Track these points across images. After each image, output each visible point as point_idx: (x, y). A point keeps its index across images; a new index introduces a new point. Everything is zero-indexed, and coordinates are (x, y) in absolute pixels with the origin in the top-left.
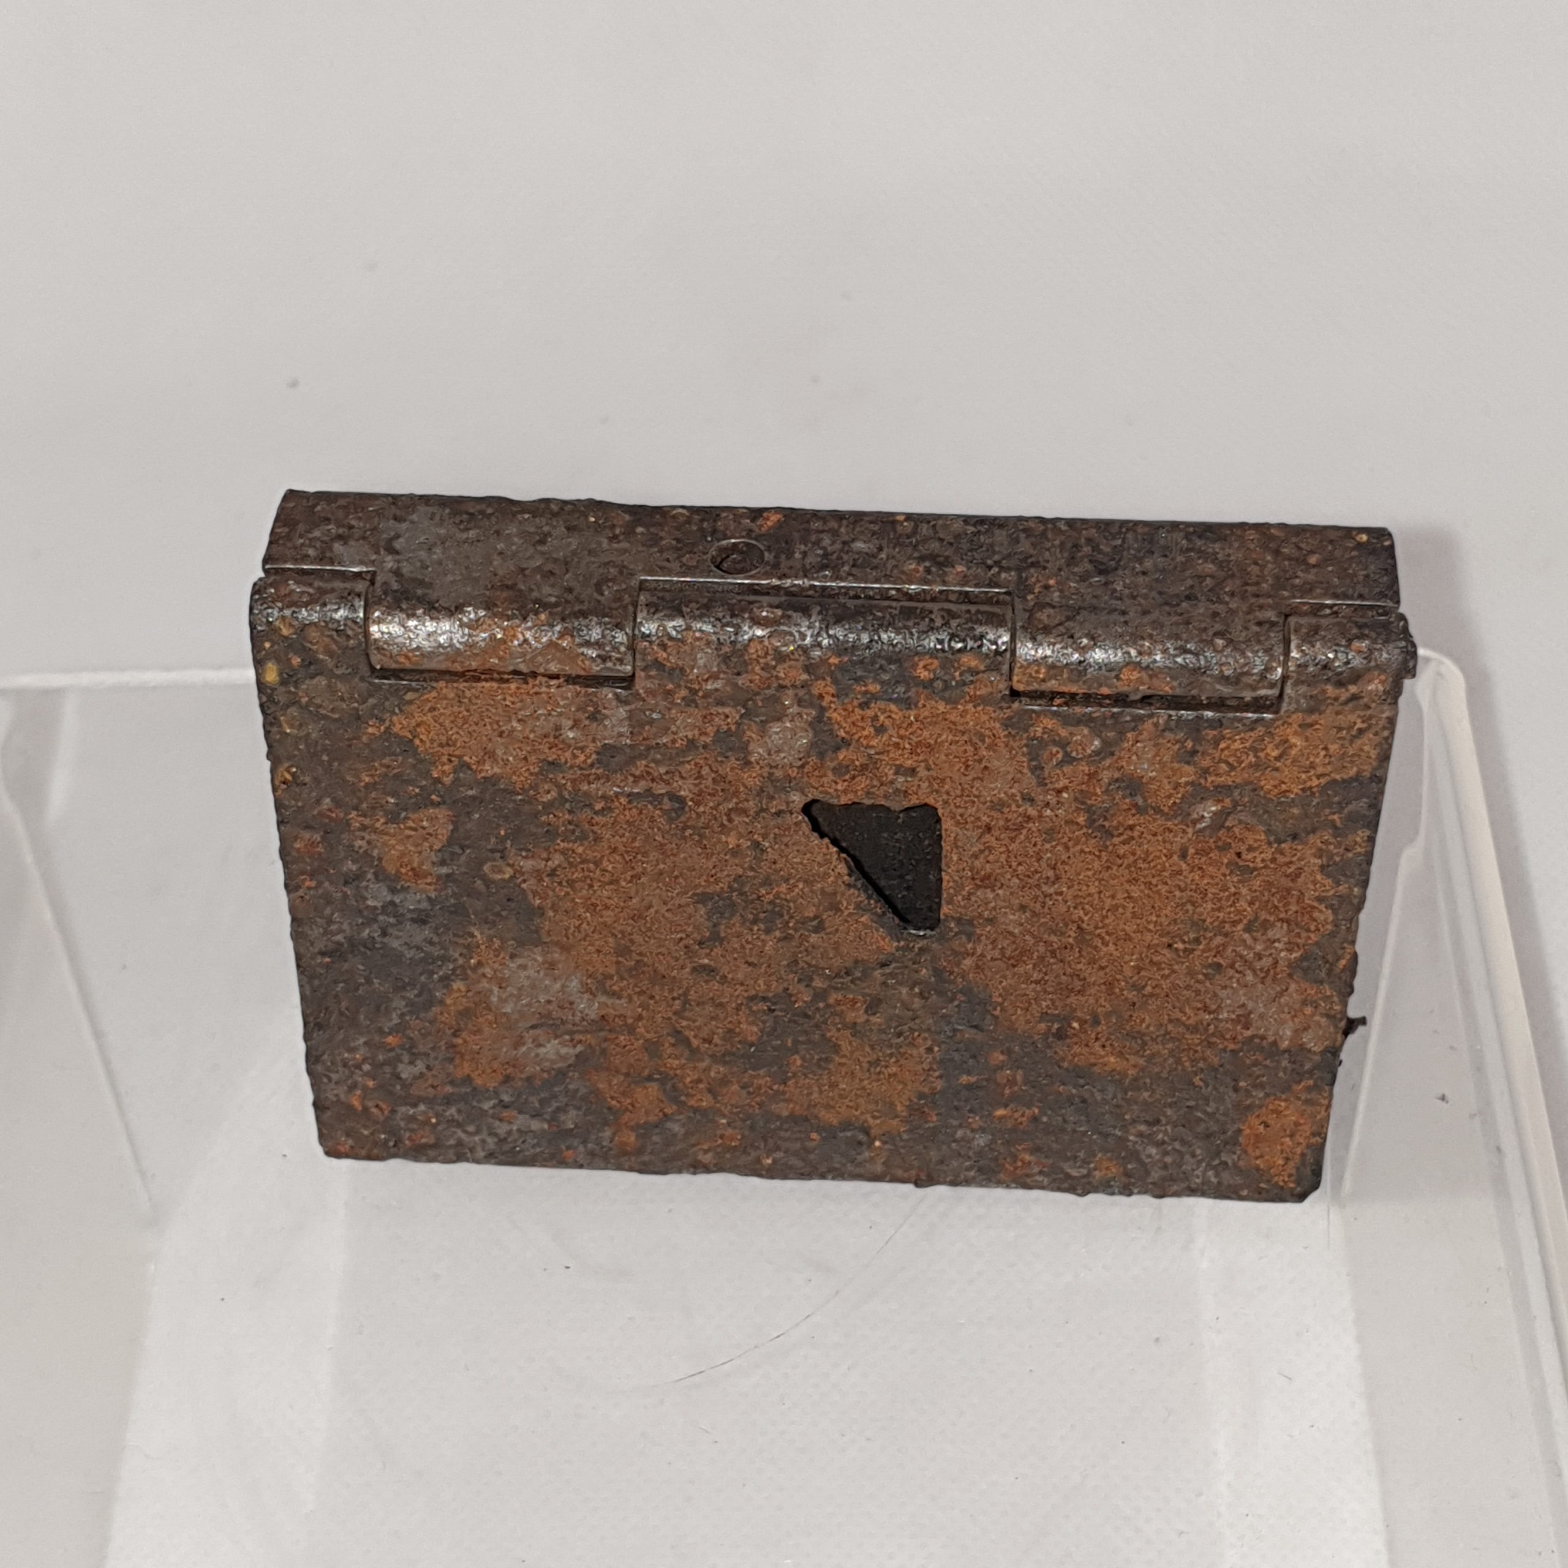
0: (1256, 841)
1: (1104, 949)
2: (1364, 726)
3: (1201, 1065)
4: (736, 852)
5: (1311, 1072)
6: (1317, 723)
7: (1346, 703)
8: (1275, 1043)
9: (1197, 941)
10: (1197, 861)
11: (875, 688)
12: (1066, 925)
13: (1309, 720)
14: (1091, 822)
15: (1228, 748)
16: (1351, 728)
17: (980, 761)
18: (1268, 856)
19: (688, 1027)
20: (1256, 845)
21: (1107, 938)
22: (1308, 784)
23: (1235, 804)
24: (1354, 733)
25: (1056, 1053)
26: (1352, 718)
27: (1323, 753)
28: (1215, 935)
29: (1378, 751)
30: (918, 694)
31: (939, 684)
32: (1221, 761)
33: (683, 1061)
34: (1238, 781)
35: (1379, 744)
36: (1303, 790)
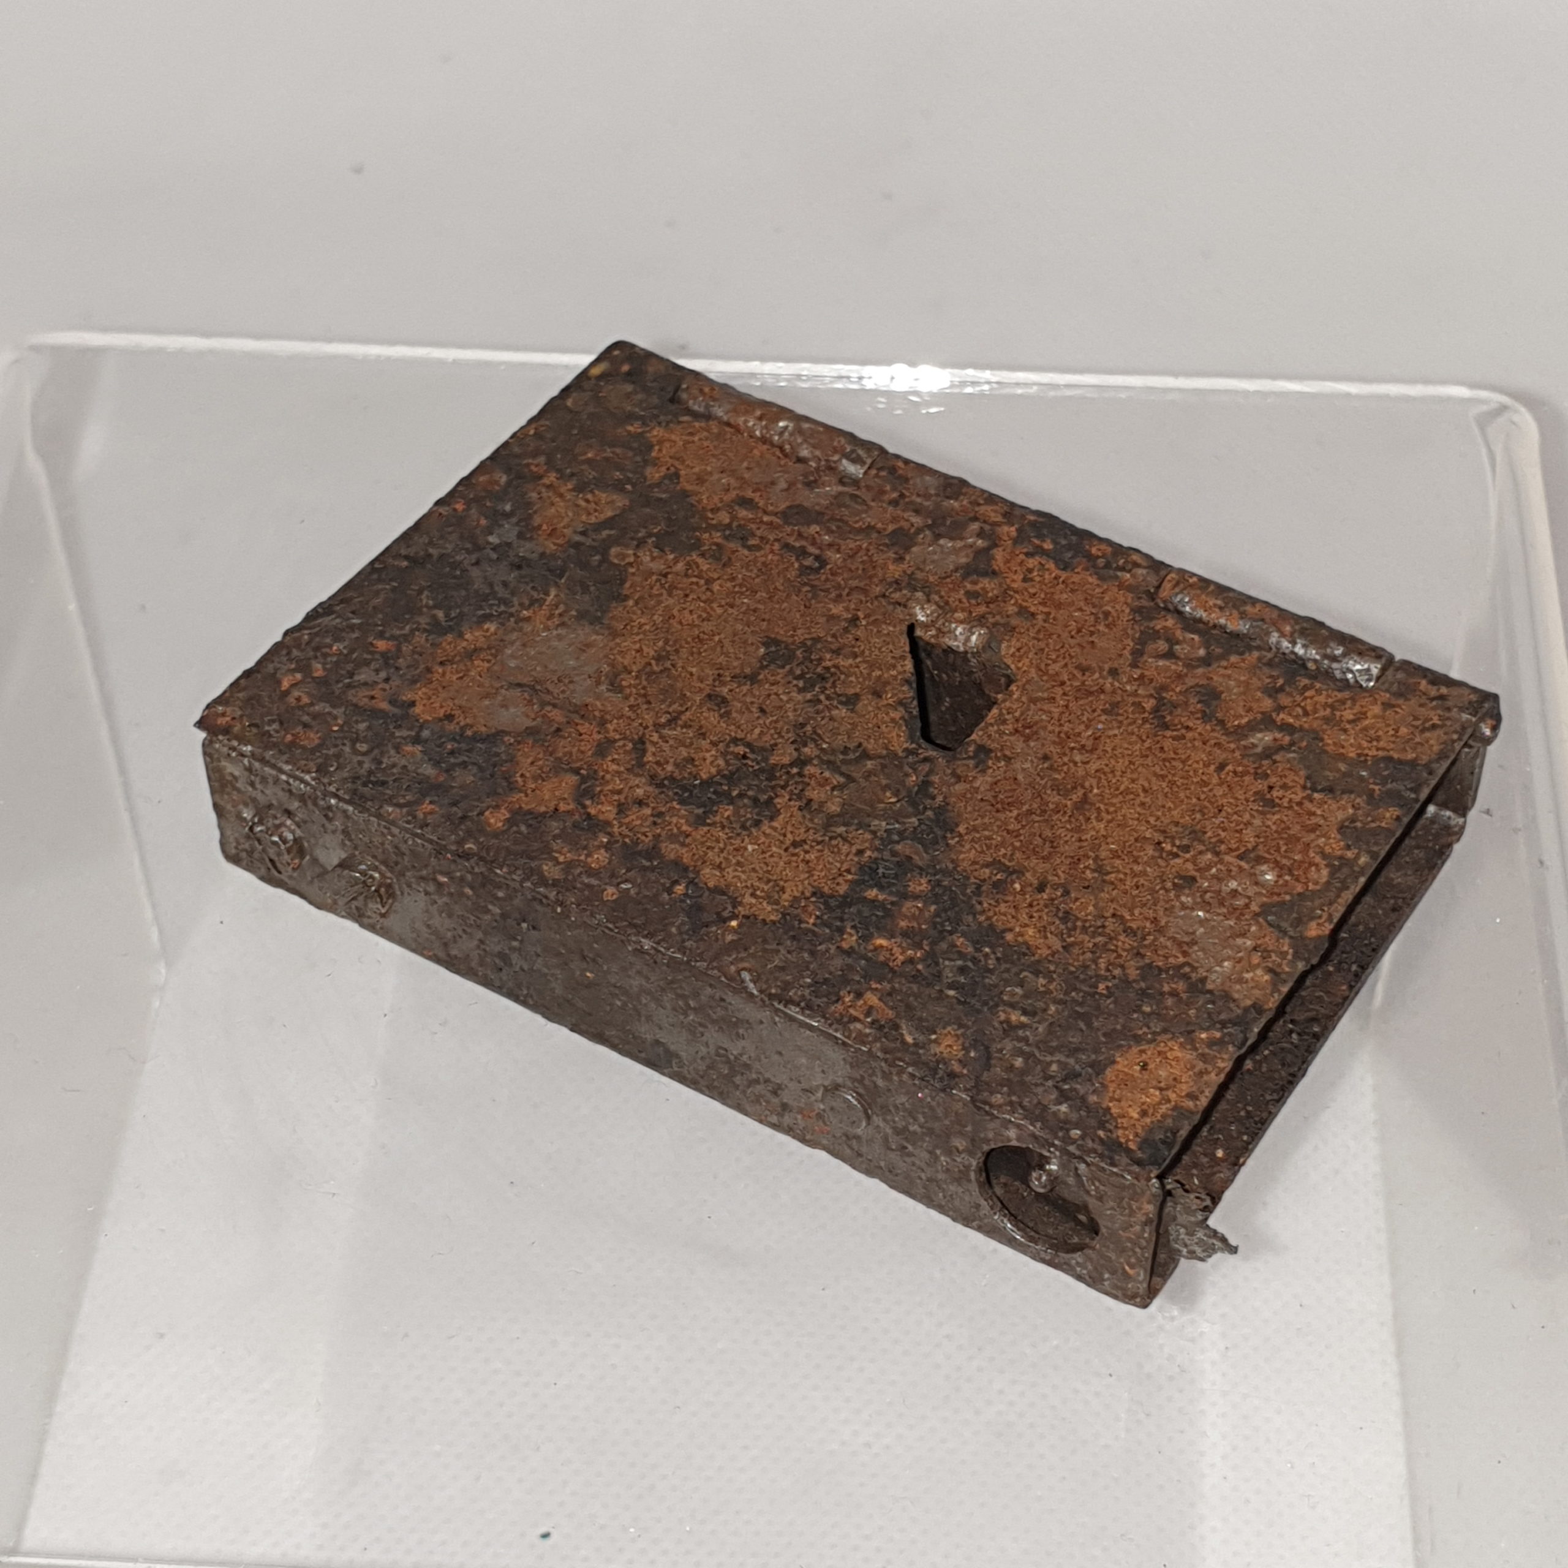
0: (1294, 781)
1: (1095, 823)
2: (1439, 722)
3: (1117, 972)
4: (831, 618)
5: (1223, 1024)
6: (1399, 706)
7: (1432, 699)
8: (1203, 980)
9: (1186, 849)
10: (1229, 779)
11: (1048, 545)
12: (1074, 788)
13: (1393, 702)
14: (1156, 710)
15: (1312, 698)
16: (1427, 720)
17: (1092, 633)
18: (1297, 798)
19: (654, 744)
20: (1291, 784)
21: (1104, 814)
22: (1366, 751)
23: (1292, 744)
24: (1427, 725)
25: (980, 903)
26: (1432, 714)
27: (1392, 732)
28: (1207, 850)
29: (1442, 746)
30: (1079, 564)
31: (1101, 562)
32: (1299, 705)
33: (622, 769)
34: (1306, 726)
35: (1444, 743)
36: (1359, 755)
